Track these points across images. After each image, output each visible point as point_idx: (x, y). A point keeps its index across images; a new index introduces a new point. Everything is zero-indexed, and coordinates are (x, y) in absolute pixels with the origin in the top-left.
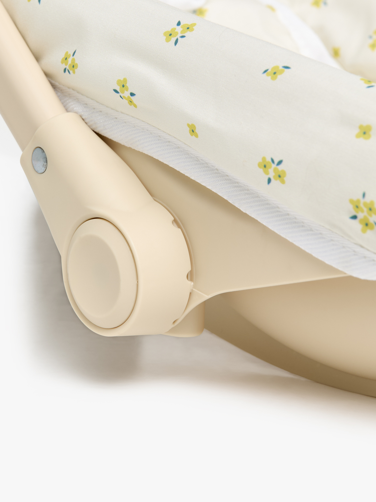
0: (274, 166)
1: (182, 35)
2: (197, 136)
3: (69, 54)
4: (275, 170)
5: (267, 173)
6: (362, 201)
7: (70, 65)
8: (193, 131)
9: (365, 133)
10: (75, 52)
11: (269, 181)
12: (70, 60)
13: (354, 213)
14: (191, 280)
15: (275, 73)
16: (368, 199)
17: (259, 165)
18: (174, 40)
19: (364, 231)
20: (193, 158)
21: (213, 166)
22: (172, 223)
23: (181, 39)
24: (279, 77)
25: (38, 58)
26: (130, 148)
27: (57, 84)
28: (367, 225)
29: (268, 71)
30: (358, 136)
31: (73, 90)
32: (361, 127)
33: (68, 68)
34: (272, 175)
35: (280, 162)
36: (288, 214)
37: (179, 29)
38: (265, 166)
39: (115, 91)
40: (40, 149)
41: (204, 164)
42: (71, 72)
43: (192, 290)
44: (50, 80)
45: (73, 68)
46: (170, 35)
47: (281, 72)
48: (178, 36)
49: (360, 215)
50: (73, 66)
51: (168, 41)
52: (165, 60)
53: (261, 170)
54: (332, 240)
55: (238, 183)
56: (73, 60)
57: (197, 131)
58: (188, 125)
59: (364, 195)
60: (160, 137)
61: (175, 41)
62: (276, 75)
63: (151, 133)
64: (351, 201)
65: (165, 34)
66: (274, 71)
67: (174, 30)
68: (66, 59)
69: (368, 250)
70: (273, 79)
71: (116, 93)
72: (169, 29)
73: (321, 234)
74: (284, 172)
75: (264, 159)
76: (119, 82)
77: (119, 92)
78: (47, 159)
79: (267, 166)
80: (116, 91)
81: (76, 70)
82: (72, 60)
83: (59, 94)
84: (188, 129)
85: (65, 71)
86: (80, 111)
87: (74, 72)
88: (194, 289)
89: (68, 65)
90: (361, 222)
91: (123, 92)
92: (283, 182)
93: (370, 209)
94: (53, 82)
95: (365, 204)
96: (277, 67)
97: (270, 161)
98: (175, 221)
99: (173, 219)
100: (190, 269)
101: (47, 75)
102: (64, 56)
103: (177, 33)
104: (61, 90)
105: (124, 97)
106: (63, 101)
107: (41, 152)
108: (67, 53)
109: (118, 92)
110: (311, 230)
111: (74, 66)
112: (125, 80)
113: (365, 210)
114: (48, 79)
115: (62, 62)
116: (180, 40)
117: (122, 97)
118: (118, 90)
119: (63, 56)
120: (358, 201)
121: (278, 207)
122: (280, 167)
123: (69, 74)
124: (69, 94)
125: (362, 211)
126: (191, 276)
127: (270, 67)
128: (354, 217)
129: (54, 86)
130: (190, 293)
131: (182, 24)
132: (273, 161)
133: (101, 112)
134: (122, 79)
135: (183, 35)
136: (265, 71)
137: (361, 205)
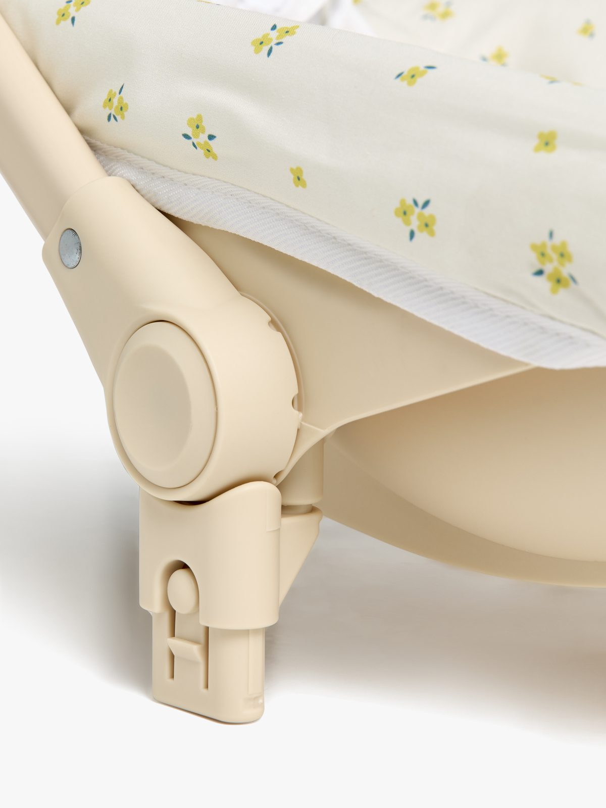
0: (417, 210)
1: (278, 41)
2: (304, 185)
3: (113, 92)
4: (420, 216)
5: (407, 223)
6: (549, 244)
7: (117, 107)
8: (299, 179)
9: (547, 144)
10: (122, 87)
11: (412, 235)
12: (115, 101)
13: (538, 267)
14: (300, 410)
15: (413, 76)
16: (557, 240)
17: (397, 213)
18: (266, 49)
19: (554, 291)
20: (300, 226)
21: (328, 234)
22: (269, 323)
23: (276, 46)
24: (419, 80)
25: (69, 110)
26: (207, 228)
27: (98, 143)
28: (559, 281)
29: (403, 75)
30: (537, 149)
31: (122, 149)
32: (541, 136)
33: (113, 113)
34: (415, 224)
35: (426, 204)
36: (441, 288)
37: (274, 34)
38: (405, 213)
39: (185, 137)
40: (71, 232)
41: (315, 232)
42: (118, 117)
43: (301, 424)
44: (88, 138)
45: (121, 112)
46: (261, 43)
47: (422, 74)
48: (273, 44)
49: (548, 268)
50: (121, 109)
51: (257, 51)
52: (253, 79)
53: (399, 221)
54: (508, 317)
55: (365, 253)
56: (121, 99)
57: (304, 177)
58: (292, 170)
59: (551, 235)
60: (250, 203)
61: (269, 51)
62: (414, 78)
63: (237, 199)
64: (534, 247)
65: (253, 43)
66: (412, 73)
67: (267, 35)
68: (110, 100)
69: (562, 322)
70: (410, 84)
71: (187, 140)
72: (259, 36)
73: (491, 310)
74: (432, 217)
75: (403, 202)
76: (190, 121)
77: (191, 136)
78: (81, 245)
79: (408, 213)
80: (187, 137)
81: (125, 113)
82: (119, 100)
83: (102, 158)
84: (292, 176)
85: (109, 119)
86: (133, 179)
87: (123, 117)
88: (303, 423)
89: (114, 107)
90: (550, 278)
91: (197, 136)
92: (432, 234)
93: (562, 255)
94: (93, 141)
95: (554, 248)
96: (417, 68)
97: (412, 203)
98: (273, 323)
99: (269, 319)
100: (297, 392)
101: (82, 131)
102: (106, 97)
103: (271, 40)
104: (105, 152)
105: (199, 144)
106: (107, 167)
107: (72, 234)
108: (111, 91)
109: (189, 137)
110: (476, 306)
111: (123, 107)
112: (200, 118)
113: (555, 256)
114: (84, 138)
115: (105, 106)
116: (275, 48)
117: (196, 144)
118: (190, 134)
119: (104, 96)
120: (544, 245)
121: (426, 280)
122: (428, 211)
123: (115, 121)
124: (117, 157)
125: (551, 260)
126: (299, 402)
127: (406, 68)
128: (540, 273)
129: (93, 148)
130: (298, 430)
131: (278, 27)
132: (416, 203)
133: (164, 177)
134: (195, 117)
135: (280, 41)
136: (399, 75)
137: (549, 251)
